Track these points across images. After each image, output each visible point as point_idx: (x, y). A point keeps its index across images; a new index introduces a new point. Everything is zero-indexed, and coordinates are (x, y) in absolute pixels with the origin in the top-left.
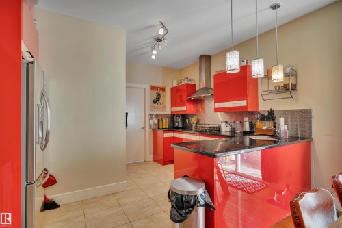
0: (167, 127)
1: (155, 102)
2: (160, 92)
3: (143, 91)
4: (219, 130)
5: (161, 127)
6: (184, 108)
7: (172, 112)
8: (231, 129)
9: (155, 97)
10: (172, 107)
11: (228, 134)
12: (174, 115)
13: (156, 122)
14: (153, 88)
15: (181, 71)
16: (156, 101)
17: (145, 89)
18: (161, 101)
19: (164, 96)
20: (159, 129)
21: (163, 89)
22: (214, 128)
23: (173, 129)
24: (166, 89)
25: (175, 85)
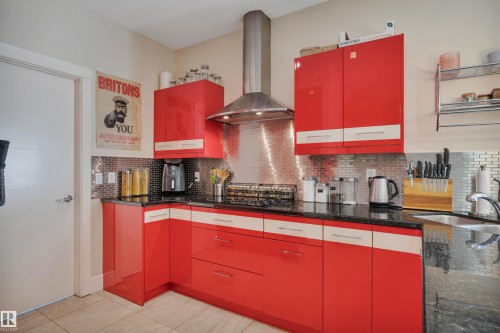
0: (146, 192)
1: (110, 123)
2: (127, 98)
3: (71, 84)
4: (293, 199)
5: (128, 194)
6: (197, 144)
7: (156, 153)
8: (333, 197)
9: (110, 109)
10: (157, 139)
11: (323, 210)
12: (162, 162)
13: (112, 178)
14: (104, 82)
15: (179, 53)
16: (115, 120)
17: (77, 81)
18: (127, 121)
19: (137, 109)
20: (120, 198)
21: (134, 91)
22: (281, 193)
23: (161, 196)
24: (142, 92)
25: (166, 85)
